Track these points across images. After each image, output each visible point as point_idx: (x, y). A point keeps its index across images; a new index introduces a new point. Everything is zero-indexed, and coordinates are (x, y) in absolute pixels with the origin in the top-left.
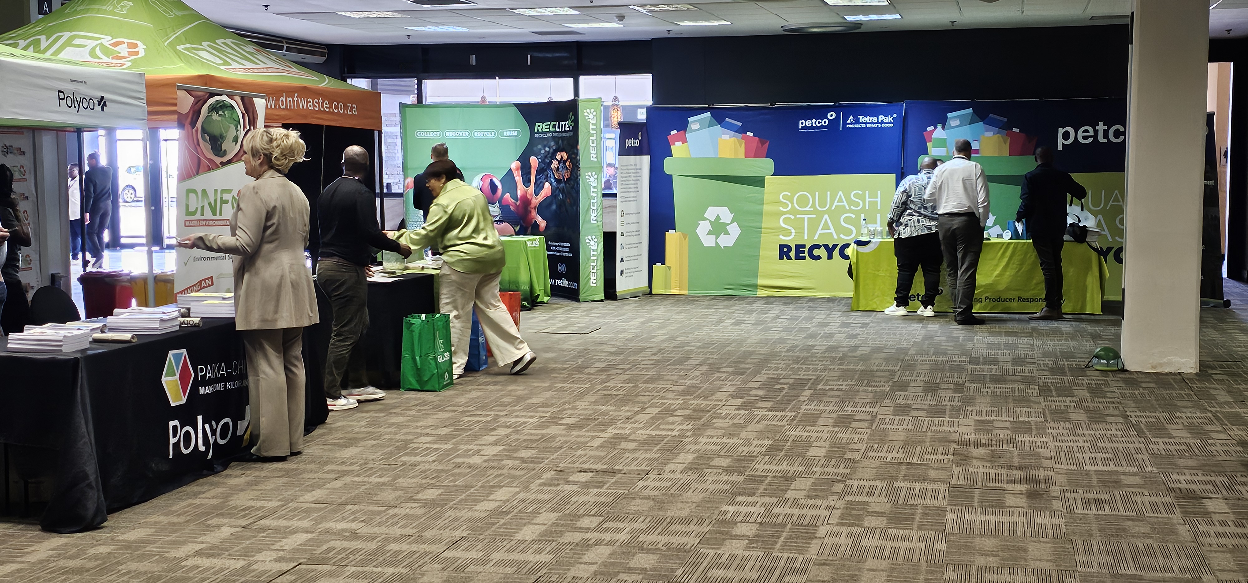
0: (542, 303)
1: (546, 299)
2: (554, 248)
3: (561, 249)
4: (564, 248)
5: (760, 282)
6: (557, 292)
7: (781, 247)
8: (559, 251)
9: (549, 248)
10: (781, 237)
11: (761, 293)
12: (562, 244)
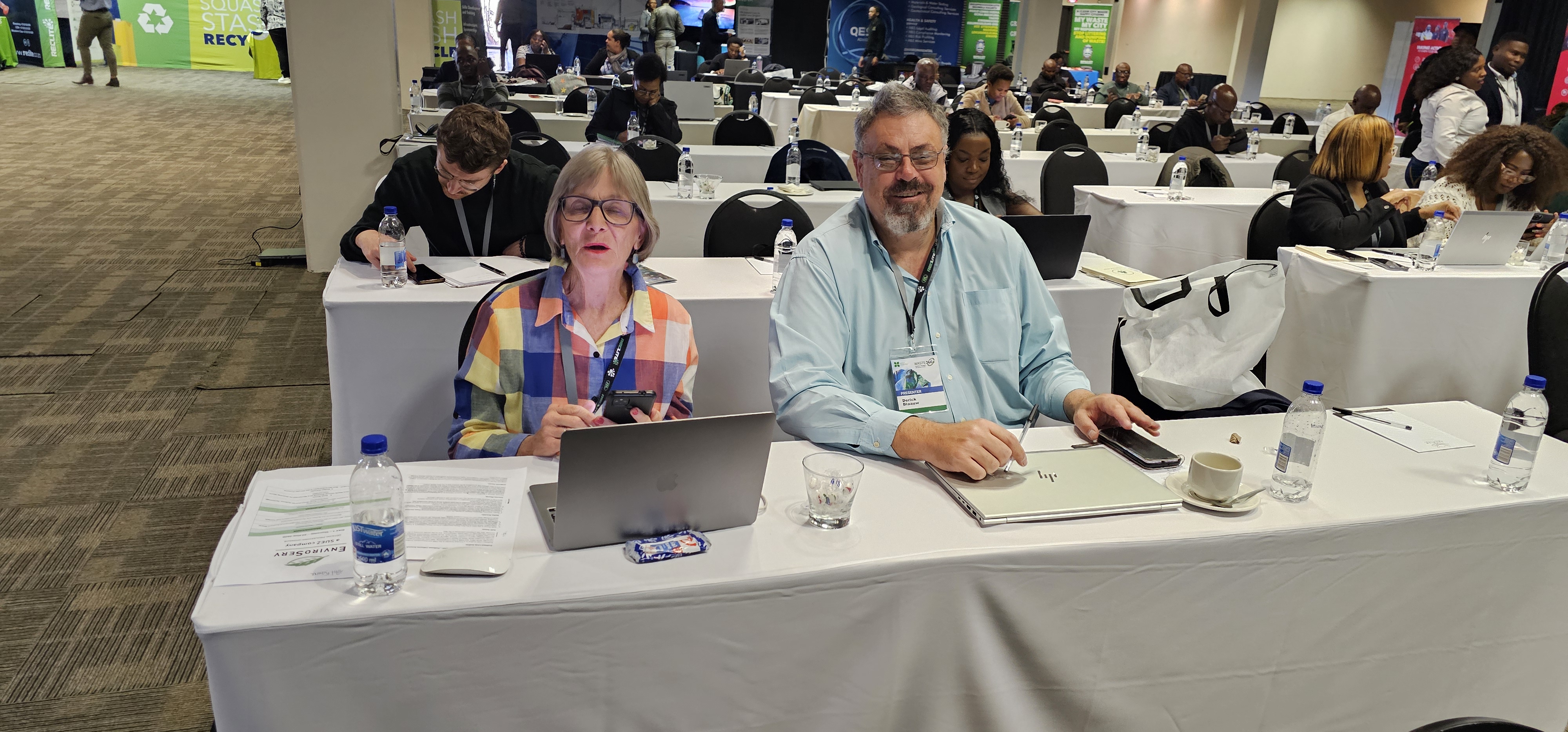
0: (10, 67)
1: (15, 64)
2: (18, 28)
3: (24, 28)
4: (26, 28)
5: (193, 59)
6: (23, 60)
7: (206, 35)
8: (22, 30)
9: (12, 27)
10: (206, 29)
11: (194, 67)
12: (24, 24)
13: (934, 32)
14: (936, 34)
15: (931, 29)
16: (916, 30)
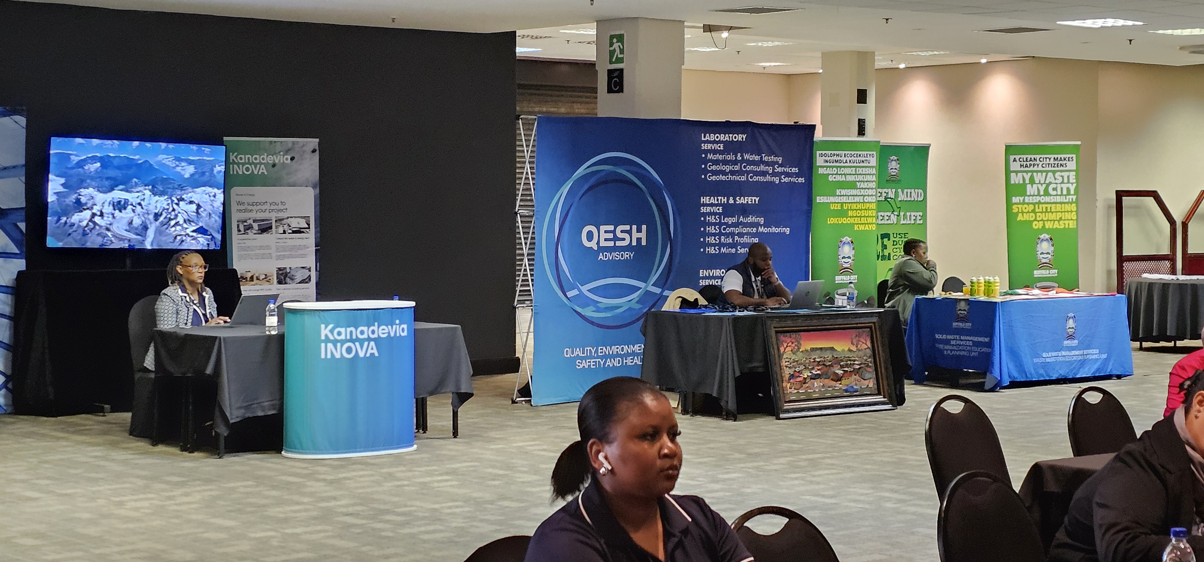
13: (757, 225)
14: (761, 229)
15: (750, 219)
16: (720, 224)
